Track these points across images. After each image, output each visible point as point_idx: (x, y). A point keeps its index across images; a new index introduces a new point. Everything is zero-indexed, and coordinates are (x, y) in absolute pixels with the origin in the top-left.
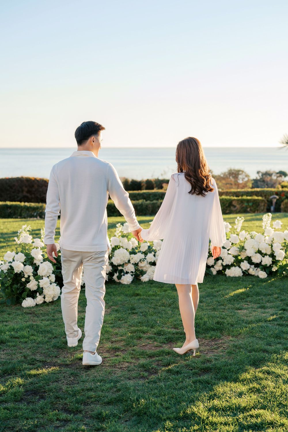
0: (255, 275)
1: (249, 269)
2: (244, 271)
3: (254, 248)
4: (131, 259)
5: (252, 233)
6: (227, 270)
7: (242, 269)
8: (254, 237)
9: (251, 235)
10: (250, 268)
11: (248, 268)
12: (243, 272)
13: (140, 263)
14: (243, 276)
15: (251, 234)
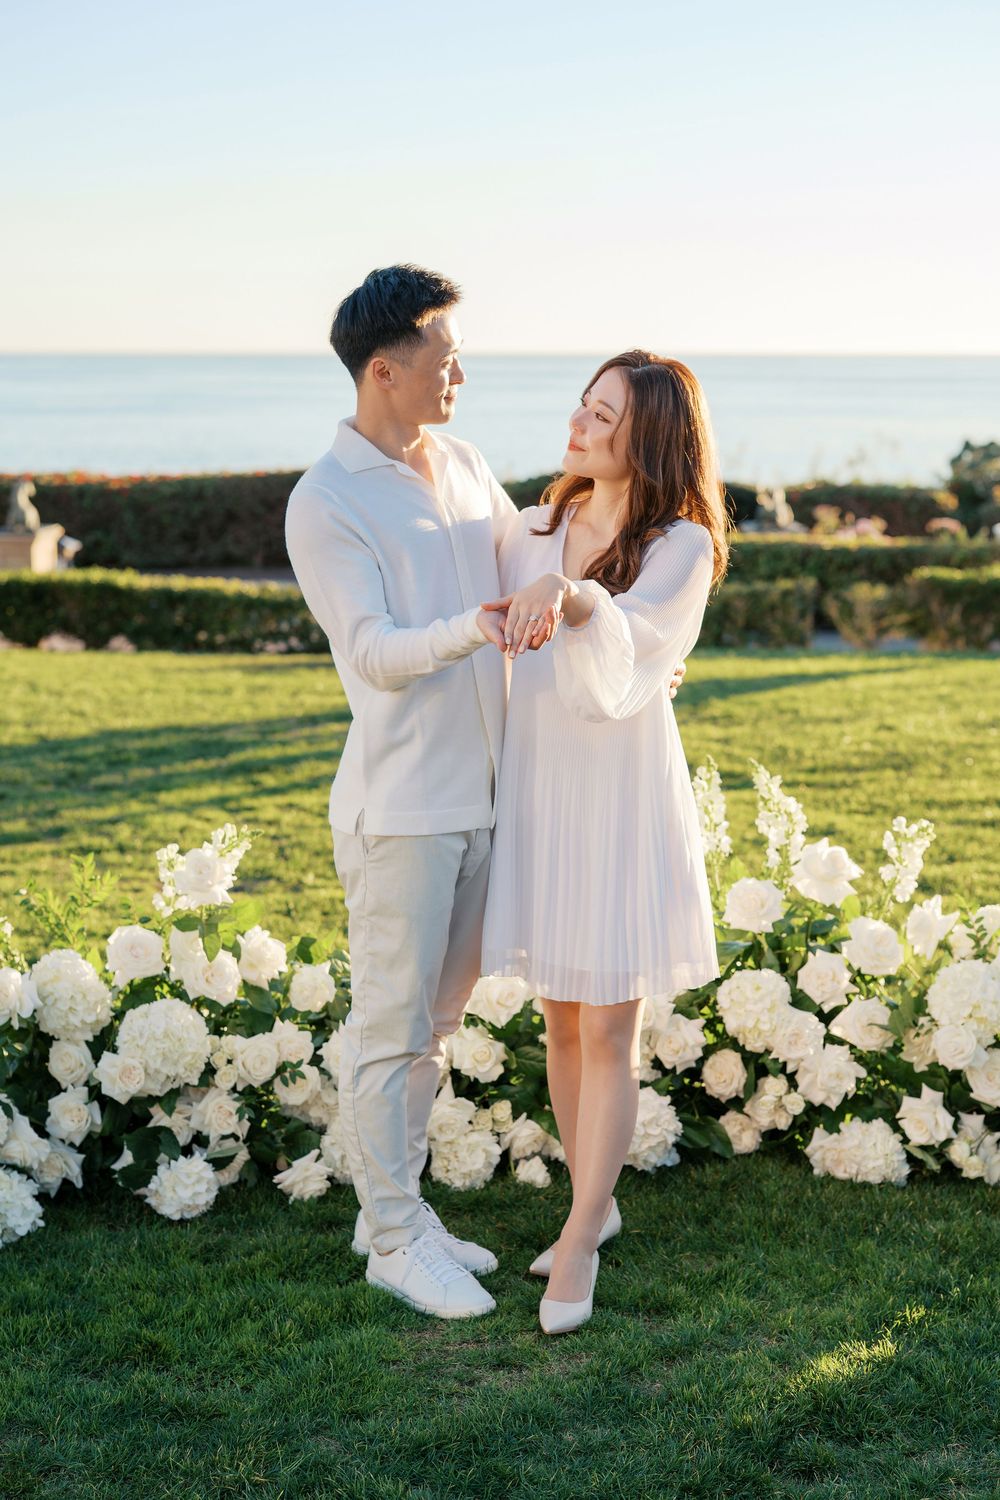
0: (986, 1180)
1: (949, 1142)
2: (919, 1154)
3: (981, 1020)
4: (219, 1061)
5: (980, 920)
6: (819, 1132)
7: (905, 1140)
8: (994, 945)
9: (973, 932)
10: (953, 1135)
11: (942, 1138)
12: (911, 1159)
13: (278, 1084)
14: (910, 1177)
15: (977, 926)
